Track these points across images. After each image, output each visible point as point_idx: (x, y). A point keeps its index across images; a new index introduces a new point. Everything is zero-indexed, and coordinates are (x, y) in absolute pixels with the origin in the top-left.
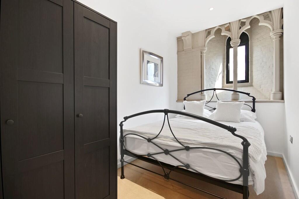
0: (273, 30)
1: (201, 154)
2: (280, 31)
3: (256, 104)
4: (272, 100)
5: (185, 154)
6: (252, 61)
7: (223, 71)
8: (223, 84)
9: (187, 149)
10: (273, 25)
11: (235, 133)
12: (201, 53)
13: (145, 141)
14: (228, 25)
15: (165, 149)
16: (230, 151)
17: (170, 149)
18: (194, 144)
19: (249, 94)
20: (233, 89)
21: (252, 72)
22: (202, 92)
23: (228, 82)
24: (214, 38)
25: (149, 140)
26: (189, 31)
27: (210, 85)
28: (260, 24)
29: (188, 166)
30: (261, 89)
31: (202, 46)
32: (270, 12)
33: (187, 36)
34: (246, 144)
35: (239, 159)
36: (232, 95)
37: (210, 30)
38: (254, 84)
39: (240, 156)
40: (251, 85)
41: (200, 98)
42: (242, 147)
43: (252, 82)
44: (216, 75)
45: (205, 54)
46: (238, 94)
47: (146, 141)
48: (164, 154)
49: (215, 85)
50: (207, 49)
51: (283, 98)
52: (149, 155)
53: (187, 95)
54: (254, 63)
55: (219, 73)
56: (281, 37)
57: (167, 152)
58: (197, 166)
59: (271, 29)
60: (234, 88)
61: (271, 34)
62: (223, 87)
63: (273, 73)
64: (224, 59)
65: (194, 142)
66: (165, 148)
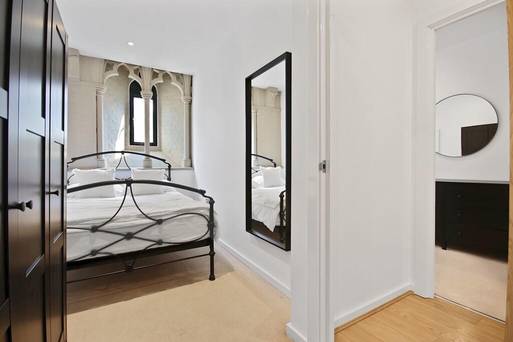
0: (184, 95)
1: (176, 223)
2: (190, 98)
3: (171, 171)
4: (183, 167)
5: (157, 230)
6: (160, 122)
7: (126, 127)
8: (126, 145)
9: (160, 222)
10: (184, 89)
11: (205, 194)
12: (97, 93)
13: (84, 234)
14: (138, 67)
15: (125, 234)
16: (200, 212)
17: (133, 230)
18: (167, 215)
19: (165, 160)
20: (144, 153)
21: (160, 134)
22: (99, 156)
23: (132, 142)
24: (117, 76)
25: (94, 229)
26: (77, 50)
27: (109, 145)
28: (172, 83)
29: (160, 242)
30: (171, 154)
31: (99, 83)
32: (182, 75)
33: (71, 56)
34: (212, 202)
35: (207, 216)
36: (144, 160)
37: (112, 63)
38: (163, 148)
39: (207, 213)
40: (160, 150)
41: (96, 165)
42: (208, 206)
43: (160, 146)
44: (117, 131)
45: (103, 96)
46: (151, 160)
47: (88, 232)
48: (125, 241)
49: (116, 145)
50: (106, 89)
51: (191, 166)
52: (94, 252)
53: (72, 159)
54: (163, 124)
55: (121, 129)
56: (190, 104)
57: (129, 236)
58: (172, 237)
59: (183, 94)
60: (146, 152)
61: (182, 98)
62: (125, 149)
63: (182, 139)
64: (126, 109)
65: (167, 213)
66: (125, 231)
